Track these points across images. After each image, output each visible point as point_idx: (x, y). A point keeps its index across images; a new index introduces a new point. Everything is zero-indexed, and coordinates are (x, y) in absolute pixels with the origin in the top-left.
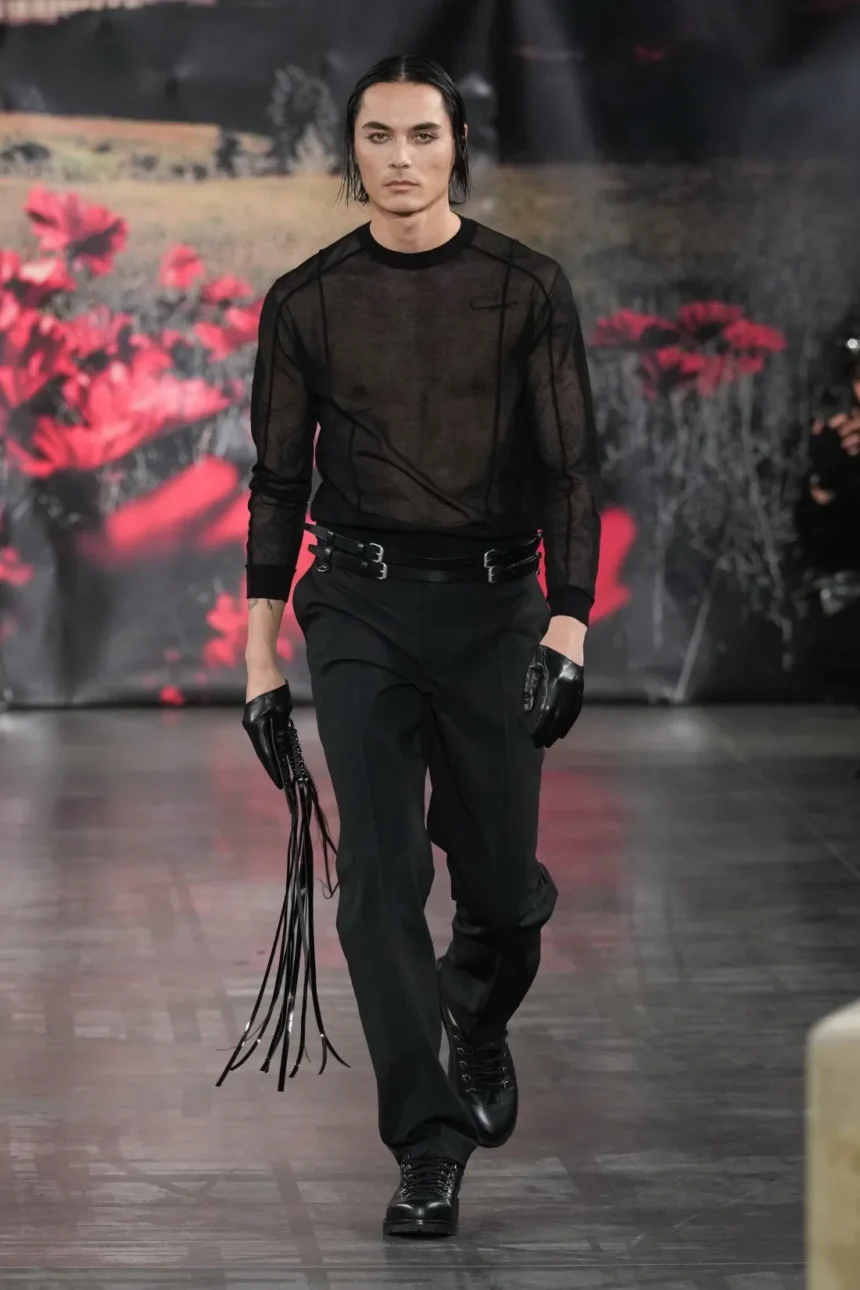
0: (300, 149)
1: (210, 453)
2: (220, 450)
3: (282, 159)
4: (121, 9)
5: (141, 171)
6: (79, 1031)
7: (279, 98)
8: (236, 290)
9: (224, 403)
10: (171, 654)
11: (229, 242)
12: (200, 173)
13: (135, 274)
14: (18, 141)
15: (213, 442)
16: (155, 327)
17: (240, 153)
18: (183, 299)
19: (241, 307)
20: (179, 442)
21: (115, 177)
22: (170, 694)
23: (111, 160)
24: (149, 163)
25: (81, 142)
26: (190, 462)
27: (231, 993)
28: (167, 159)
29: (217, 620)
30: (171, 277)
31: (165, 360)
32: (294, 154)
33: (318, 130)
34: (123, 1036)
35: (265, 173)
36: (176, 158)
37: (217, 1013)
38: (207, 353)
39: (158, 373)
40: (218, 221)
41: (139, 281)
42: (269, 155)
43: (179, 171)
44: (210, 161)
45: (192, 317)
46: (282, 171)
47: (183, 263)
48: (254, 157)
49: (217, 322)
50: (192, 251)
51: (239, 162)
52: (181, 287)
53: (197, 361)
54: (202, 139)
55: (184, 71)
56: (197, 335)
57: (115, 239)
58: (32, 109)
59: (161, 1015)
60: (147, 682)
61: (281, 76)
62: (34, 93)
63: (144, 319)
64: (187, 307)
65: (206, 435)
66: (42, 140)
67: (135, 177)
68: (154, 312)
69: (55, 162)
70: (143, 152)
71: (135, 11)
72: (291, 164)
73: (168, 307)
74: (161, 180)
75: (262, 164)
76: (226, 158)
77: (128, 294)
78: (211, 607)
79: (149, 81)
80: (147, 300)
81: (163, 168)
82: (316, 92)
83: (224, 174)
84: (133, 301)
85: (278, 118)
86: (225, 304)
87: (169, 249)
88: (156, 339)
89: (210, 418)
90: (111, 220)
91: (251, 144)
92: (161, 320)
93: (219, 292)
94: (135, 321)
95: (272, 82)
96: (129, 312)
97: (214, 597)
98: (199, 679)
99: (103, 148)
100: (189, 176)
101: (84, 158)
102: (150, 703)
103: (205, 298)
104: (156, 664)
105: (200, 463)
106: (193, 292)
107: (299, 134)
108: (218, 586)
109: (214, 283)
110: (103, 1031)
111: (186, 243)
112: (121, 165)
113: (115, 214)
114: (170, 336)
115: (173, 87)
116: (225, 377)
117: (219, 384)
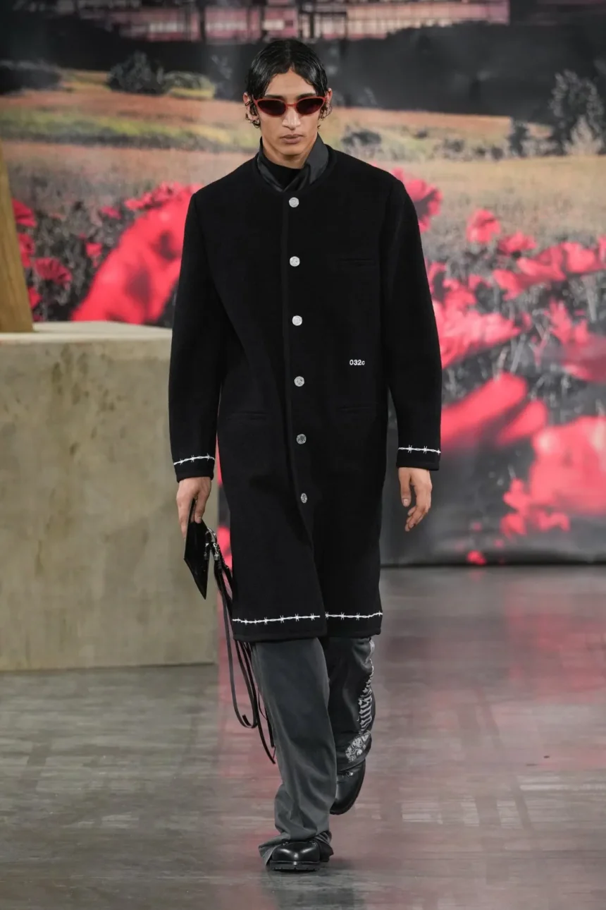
0: (575, 136)
1: (506, 370)
2: (513, 368)
3: (560, 141)
4: (436, 28)
5: (451, 153)
6: (406, 817)
7: (558, 96)
8: (525, 244)
9: (516, 332)
10: (475, 526)
11: (519, 206)
12: (497, 154)
13: (447, 232)
14: (357, 130)
15: (508, 362)
16: (463, 273)
17: (526, 138)
18: (484, 251)
19: (529, 258)
20: (480, 361)
21: (431, 157)
22: (474, 556)
23: (427, 144)
24: (458, 146)
25: (405, 129)
26: (490, 377)
27: (523, 788)
28: (472, 143)
29: (509, 499)
30: (475, 233)
31: (471, 299)
32: (569, 139)
33: (587, 119)
34: (440, 822)
35: (547, 153)
36: (478, 142)
37: (513, 804)
38: (503, 293)
39: (465, 309)
40: (511, 191)
41: (450, 237)
42: (550, 139)
43: (481, 152)
44: (505, 145)
45: (491, 266)
46: (560, 152)
47: (484, 223)
48: (538, 142)
49: (510, 269)
50: (491, 214)
51: (526, 145)
52: (483, 242)
53: (496, 299)
54: (499, 127)
55: (483, 75)
56: (495, 279)
57: (431, 205)
58: (368, 105)
59: (470, 806)
60: (457, 546)
61: (559, 78)
62: (369, 92)
63: (454, 266)
64: (486, 257)
65: (503, 356)
66: (375, 130)
67: (446, 156)
68: (462, 262)
69: (385, 146)
70: (453, 137)
71: (446, 29)
72: (567, 146)
73: (472, 257)
74: (467, 159)
75: (545, 146)
76: (517, 141)
77: (441, 247)
78: (506, 489)
79: (459, 81)
80: (456, 252)
81: (467, 151)
82: (587, 91)
83: (514, 153)
84: (446, 252)
85: (557, 111)
86: (517, 255)
87: (474, 212)
88: (463, 282)
89: (506, 343)
90: (427, 191)
91: (537, 131)
92: (467, 267)
93: (512, 246)
94: (447, 268)
95: (554, 83)
96: (442, 261)
97: (508, 480)
98: (497, 544)
99: (422, 135)
100: (488, 156)
101: (408, 142)
102: (459, 563)
103: (500, 251)
104: (465, 533)
105: (498, 378)
106: (491, 246)
107: (572, 124)
108: (512, 474)
109: (508, 239)
110: (426, 818)
111: (486, 208)
112: (436, 148)
113: (432, 185)
114: (474, 280)
115: (476, 86)
116: (517, 311)
117: (512, 316)
